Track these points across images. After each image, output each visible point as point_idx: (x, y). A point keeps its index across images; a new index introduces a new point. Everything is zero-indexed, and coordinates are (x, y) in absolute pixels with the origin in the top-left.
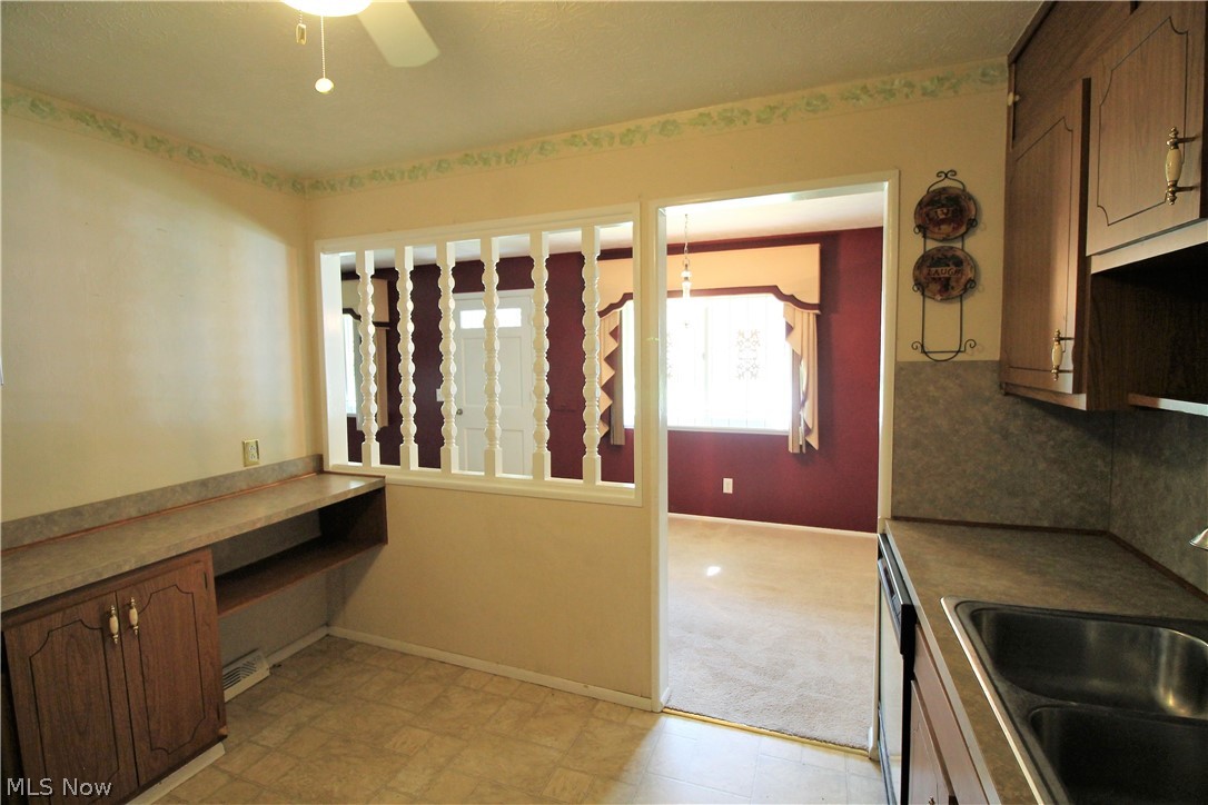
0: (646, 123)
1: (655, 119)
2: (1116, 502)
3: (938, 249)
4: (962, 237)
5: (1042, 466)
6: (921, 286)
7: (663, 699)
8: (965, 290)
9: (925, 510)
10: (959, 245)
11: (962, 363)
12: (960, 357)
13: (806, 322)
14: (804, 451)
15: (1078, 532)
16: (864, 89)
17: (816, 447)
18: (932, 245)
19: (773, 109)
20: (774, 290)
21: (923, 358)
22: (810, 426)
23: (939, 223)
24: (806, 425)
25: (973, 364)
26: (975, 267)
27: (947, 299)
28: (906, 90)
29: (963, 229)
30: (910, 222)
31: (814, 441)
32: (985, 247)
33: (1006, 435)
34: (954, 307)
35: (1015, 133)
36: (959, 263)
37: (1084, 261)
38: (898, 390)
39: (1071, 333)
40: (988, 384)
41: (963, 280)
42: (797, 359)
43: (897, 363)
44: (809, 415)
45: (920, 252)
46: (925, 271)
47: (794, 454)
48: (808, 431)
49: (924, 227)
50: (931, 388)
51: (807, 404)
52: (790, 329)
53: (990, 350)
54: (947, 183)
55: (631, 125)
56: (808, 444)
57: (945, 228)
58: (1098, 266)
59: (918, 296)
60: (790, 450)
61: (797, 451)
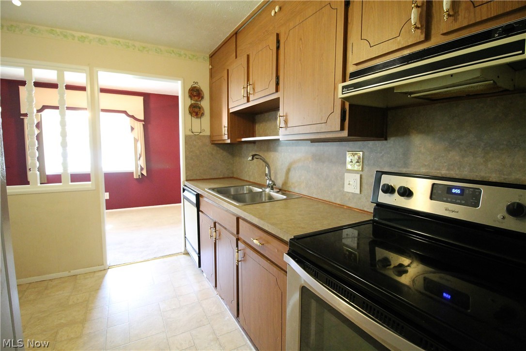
0: (91, 36)
1: (95, 36)
2: (234, 169)
3: (195, 103)
4: (200, 101)
5: (220, 162)
6: (191, 113)
7: (108, 263)
8: (201, 116)
9: (194, 177)
10: (199, 103)
11: (201, 136)
12: (201, 134)
13: (139, 127)
14: (141, 177)
15: (228, 178)
16: (173, 51)
17: (146, 175)
18: (193, 102)
19: (144, 48)
20: (125, 112)
21: (192, 134)
22: (143, 167)
23: (195, 96)
24: (141, 166)
25: (204, 136)
26: (203, 110)
27: (197, 118)
28: (184, 56)
29: (201, 99)
30: (187, 95)
31: (144, 173)
32: (205, 104)
33: (212, 154)
34: (199, 120)
35: (211, 76)
36: (200, 108)
37: (228, 110)
38: (186, 143)
39: (227, 126)
40: (207, 141)
41: (201, 113)
42: (136, 141)
43: (185, 135)
44: (142, 162)
45: (190, 104)
46: (192, 109)
47: (136, 179)
48: (142, 169)
49: (191, 96)
50: (195, 142)
51: (141, 159)
52: (132, 129)
53: (207, 133)
54: (196, 85)
55: (84, 34)
56: (142, 174)
57: (196, 98)
58: (231, 111)
59: (190, 116)
60: (135, 177)
61: (138, 177)
